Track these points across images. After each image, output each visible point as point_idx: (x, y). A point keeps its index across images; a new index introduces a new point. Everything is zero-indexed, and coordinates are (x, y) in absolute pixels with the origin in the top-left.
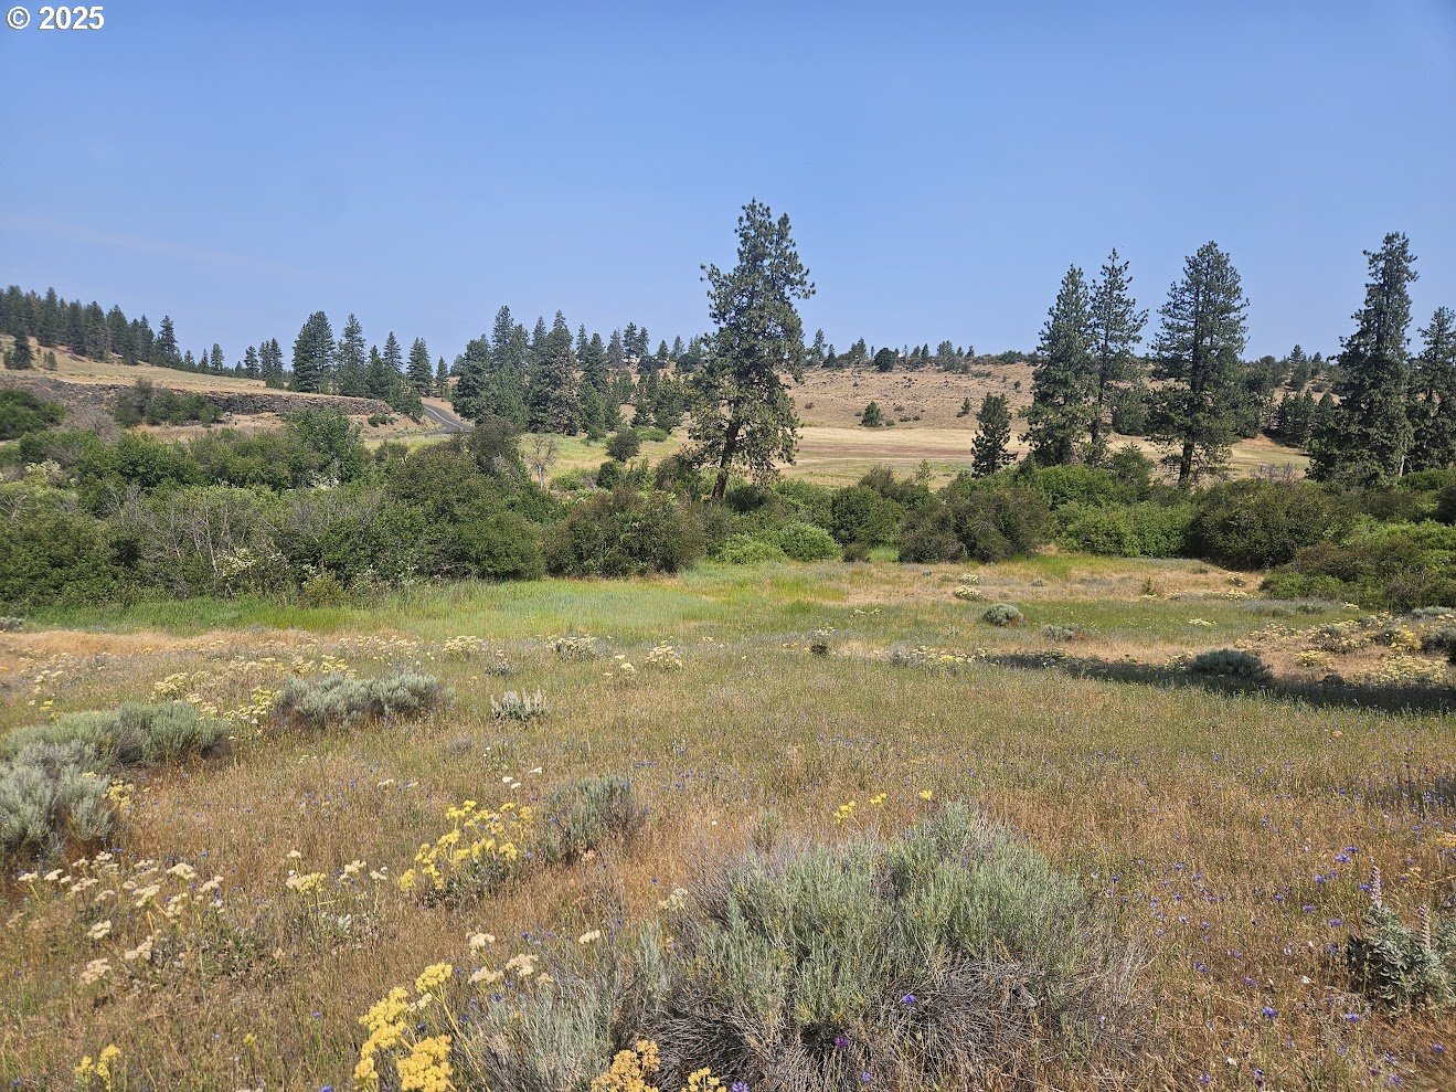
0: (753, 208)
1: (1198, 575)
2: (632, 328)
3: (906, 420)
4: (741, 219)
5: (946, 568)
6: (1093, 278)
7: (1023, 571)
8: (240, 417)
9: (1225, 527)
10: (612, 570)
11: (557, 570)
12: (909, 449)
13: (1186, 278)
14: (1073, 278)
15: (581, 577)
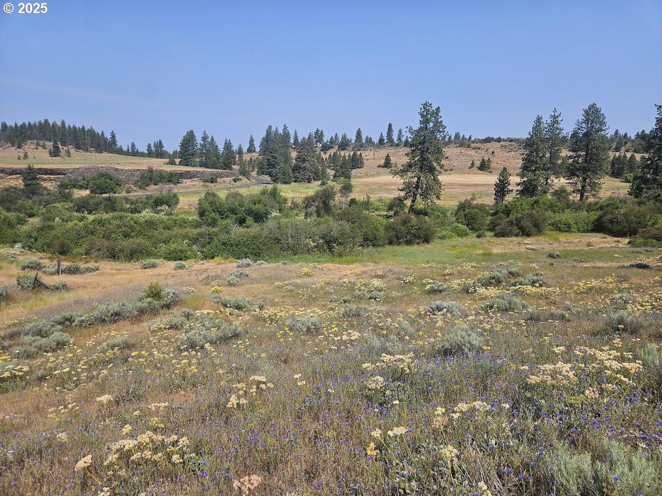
0: (425, 104)
1: (604, 239)
2: (318, 131)
3: (447, 170)
4: (421, 108)
5: (514, 238)
6: (546, 120)
7: (543, 239)
8: (186, 180)
9: (612, 222)
10: (409, 243)
11: (391, 243)
12: (453, 184)
13: (583, 118)
14: (539, 120)
15: (398, 245)
